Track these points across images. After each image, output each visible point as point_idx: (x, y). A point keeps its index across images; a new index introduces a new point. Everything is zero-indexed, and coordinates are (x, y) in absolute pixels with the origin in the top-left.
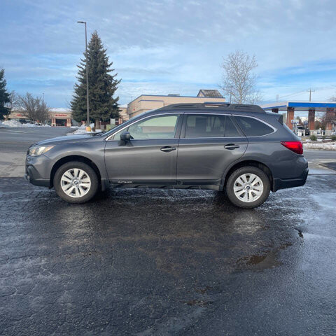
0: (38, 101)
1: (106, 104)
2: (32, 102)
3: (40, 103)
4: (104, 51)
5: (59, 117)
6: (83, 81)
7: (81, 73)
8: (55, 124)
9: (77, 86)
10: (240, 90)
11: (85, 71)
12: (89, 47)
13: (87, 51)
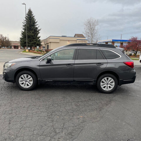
0: (5, 38)
1: (35, 39)
2: (3, 38)
3: (7, 39)
4: (34, 17)
5: (15, 45)
6: (25, 29)
7: (24, 26)
8: (13, 48)
9: (22, 31)
10: (92, 34)
11: (25, 25)
12: (27, 15)
13: (26, 16)
